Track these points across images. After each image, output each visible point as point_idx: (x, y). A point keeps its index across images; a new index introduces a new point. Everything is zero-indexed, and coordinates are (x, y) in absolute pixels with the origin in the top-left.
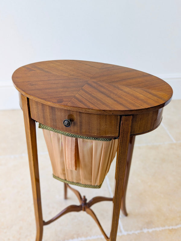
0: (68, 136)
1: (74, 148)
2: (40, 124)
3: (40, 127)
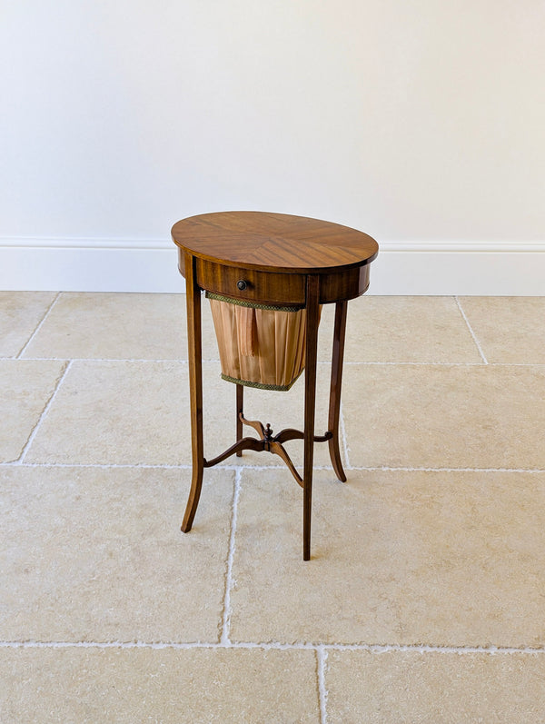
0: (243, 305)
1: (250, 322)
2: (207, 293)
3: (207, 297)
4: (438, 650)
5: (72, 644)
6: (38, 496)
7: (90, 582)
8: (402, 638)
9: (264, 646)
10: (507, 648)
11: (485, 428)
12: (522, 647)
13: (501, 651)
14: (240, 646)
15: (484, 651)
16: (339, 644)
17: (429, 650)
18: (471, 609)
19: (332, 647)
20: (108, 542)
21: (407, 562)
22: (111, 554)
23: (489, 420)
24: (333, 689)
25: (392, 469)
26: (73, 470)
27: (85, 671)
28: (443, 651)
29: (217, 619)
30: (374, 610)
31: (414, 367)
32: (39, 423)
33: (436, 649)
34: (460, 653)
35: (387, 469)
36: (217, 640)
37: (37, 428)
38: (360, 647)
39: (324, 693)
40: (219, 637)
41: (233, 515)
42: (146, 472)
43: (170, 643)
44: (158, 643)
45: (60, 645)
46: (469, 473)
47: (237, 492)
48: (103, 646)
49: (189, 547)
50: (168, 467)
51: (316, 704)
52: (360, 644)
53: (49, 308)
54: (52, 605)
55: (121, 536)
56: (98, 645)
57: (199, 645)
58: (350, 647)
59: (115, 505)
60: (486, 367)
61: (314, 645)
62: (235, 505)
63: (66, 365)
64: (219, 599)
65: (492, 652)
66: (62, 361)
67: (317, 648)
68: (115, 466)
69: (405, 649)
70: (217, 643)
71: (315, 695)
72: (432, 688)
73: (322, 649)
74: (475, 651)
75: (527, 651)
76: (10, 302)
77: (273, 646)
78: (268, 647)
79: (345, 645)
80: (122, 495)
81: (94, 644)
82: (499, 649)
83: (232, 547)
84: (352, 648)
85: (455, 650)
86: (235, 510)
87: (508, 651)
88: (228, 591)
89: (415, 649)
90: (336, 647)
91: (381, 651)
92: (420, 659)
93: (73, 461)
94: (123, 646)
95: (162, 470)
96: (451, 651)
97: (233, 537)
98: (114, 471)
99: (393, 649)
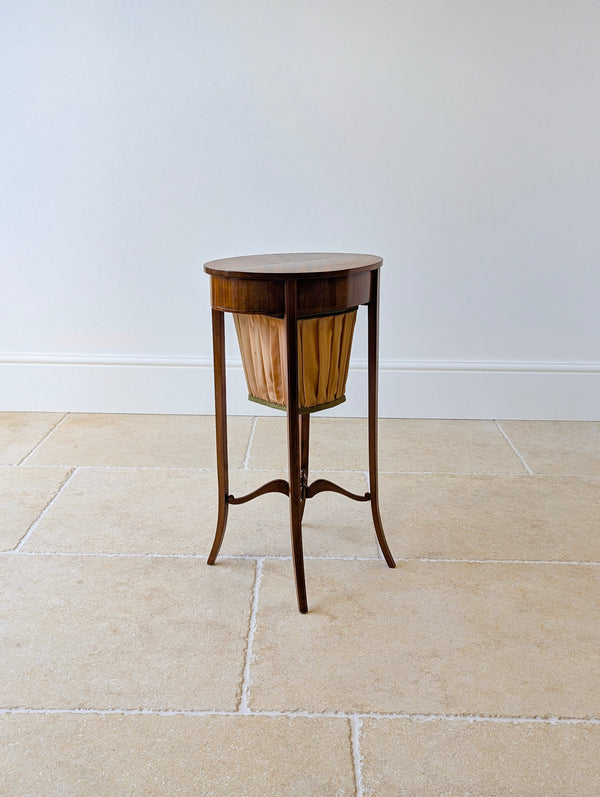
4: (491, 720)
5: (67, 711)
6: (35, 580)
7: (91, 655)
8: (447, 707)
9: (289, 714)
10: (569, 718)
11: (535, 527)
12: (587, 718)
13: (562, 721)
14: (261, 714)
15: (543, 721)
16: (376, 713)
17: (478, 719)
18: (525, 683)
19: (368, 716)
20: (113, 621)
21: (451, 641)
22: (115, 631)
23: (538, 520)
24: (370, 754)
25: (432, 561)
26: (76, 557)
27: (81, 735)
28: (496, 720)
29: (235, 690)
30: (415, 682)
31: (453, 476)
32: (40, 519)
33: (488, 719)
34: (516, 723)
35: (426, 560)
36: (235, 708)
37: (37, 523)
38: (399, 716)
39: (358, 758)
40: (237, 706)
41: (253, 598)
42: (157, 561)
43: (180, 711)
44: (166, 710)
45: (52, 712)
46: (517, 564)
47: (258, 579)
48: (104, 712)
49: (204, 626)
50: (182, 556)
51: (349, 767)
52: (400, 713)
53: (56, 425)
54: (46, 675)
55: (127, 615)
56: (98, 712)
57: (213, 713)
58: (388, 716)
59: (122, 588)
60: (531, 477)
61: (347, 713)
62: (256, 589)
63: (72, 472)
64: (238, 671)
65: (553, 723)
66: (68, 468)
67: (350, 717)
68: (122, 555)
69: (452, 718)
70: (235, 711)
71: (349, 759)
72: (484, 754)
73: (355, 718)
74: (532, 721)
75: (593, 721)
76: (15, 420)
77: (300, 714)
78: (295, 715)
79: (382, 714)
80: (129, 580)
81: (92, 711)
82: (560, 719)
83: (252, 626)
84: (391, 717)
85: (510, 720)
86: (257, 594)
87: (572, 721)
88: (248, 665)
89: (463, 718)
90: (373, 716)
91: (424, 719)
92: (469, 727)
93: (75, 550)
94: (126, 713)
95: (175, 559)
96: (505, 720)
97: (254, 617)
98: (121, 559)
99: (438, 718)
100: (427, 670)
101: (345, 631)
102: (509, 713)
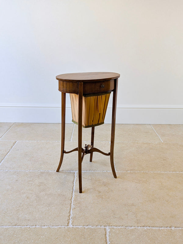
4: (152, 228)
5: (11, 227)
6: (2, 180)
7: (19, 206)
8: (138, 224)
9: (85, 227)
10: (178, 227)
11: (164, 160)
13: (176, 228)
14: (76, 227)
15: (170, 228)
17: (148, 228)
18: (163, 215)
19: (111, 227)
20: (27, 194)
21: (138, 200)
22: (28, 198)
23: (165, 158)
24: (112, 241)
25: (132, 172)
26: (16, 172)
27: (15, 235)
28: (154, 228)
29: (67, 218)
30: (127, 215)
31: (138, 143)
32: (4, 159)
33: (151, 228)
34: (160, 229)
35: (129, 172)
36: (67, 225)
37: (3, 160)
38: (122, 227)
39: (109, 243)
40: (68, 224)
41: (74, 185)
42: (42, 173)
43: (49, 226)
44: (44, 226)
45: (6, 227)
46: (159, 173)
47: (75, 179)
48: (23, 227)
49: (57, 195)
50: (50, 171)
53: (11, 127)
54: (4, 214)
55: (32, 192)
56: (21, 227)
57: (60, 227)
58: (118, 227)
59: (30, 182)
60: (163, 143)
61: (104, 226)
62: (75, 182)
63: (15, 143)
64: (68, 212)
65: (173, 229)
66: (14, 141)
67: (105, 227)
68: (31, 171)
69: (139, 228)
70: (67, 226)
71: (105, 243)
72: (150, 241)
73: (107, 228)
74: (166, 228)
77: (89, 227)
78: (87, 227)
79: (116, 226)
80: (33, 179)
81: (19, 227)
82: (175, 227)
83: (73, 195)
84: (119, 228)
85: (159, 228)
86: (75, 184)
87: (179, 228)
88: (72, 209)
89: (143, 228)
90: (113, 227)
91: (130, 228)
92: (145, 231)
93: (15, 170)
94: (31, 227)
95: (48, 172)
96: (157, 228)
97: (74, 192)
98: (30, 172)
99: (135, 228)
100: (131, 210)
101: (104, 197)
102: (158, 226)
